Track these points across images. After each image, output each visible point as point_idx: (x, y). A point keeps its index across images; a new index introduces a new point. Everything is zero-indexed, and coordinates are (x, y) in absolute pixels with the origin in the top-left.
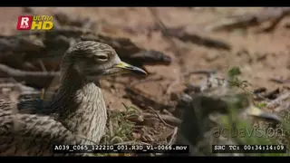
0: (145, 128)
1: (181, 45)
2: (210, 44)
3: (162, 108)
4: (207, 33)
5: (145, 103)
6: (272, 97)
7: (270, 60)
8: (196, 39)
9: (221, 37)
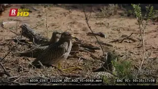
0: (95, 63)
1: (102, 45)
2: (108, 45)
3: (98, 59)
4: (108, 43)
5: (95, 58)
6: (122, 57)
7: (121, 49)
8: (105, 44)
9: (111, 44)
